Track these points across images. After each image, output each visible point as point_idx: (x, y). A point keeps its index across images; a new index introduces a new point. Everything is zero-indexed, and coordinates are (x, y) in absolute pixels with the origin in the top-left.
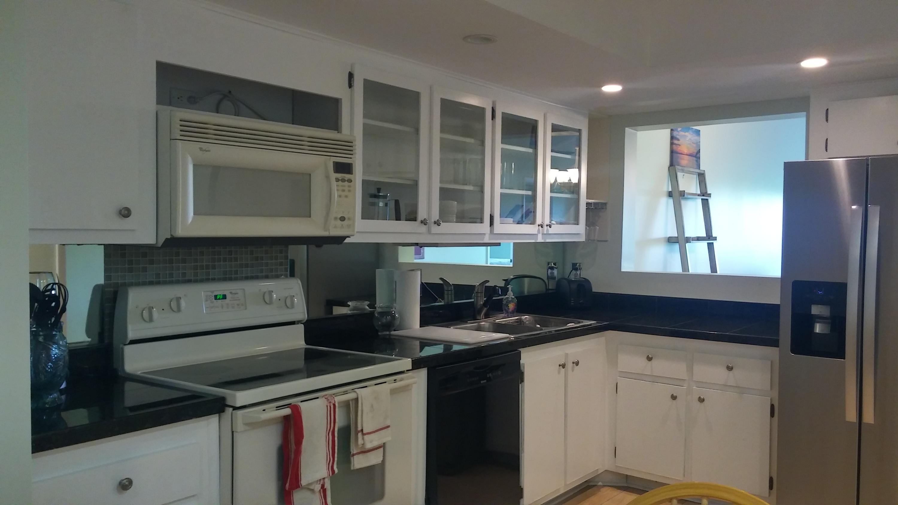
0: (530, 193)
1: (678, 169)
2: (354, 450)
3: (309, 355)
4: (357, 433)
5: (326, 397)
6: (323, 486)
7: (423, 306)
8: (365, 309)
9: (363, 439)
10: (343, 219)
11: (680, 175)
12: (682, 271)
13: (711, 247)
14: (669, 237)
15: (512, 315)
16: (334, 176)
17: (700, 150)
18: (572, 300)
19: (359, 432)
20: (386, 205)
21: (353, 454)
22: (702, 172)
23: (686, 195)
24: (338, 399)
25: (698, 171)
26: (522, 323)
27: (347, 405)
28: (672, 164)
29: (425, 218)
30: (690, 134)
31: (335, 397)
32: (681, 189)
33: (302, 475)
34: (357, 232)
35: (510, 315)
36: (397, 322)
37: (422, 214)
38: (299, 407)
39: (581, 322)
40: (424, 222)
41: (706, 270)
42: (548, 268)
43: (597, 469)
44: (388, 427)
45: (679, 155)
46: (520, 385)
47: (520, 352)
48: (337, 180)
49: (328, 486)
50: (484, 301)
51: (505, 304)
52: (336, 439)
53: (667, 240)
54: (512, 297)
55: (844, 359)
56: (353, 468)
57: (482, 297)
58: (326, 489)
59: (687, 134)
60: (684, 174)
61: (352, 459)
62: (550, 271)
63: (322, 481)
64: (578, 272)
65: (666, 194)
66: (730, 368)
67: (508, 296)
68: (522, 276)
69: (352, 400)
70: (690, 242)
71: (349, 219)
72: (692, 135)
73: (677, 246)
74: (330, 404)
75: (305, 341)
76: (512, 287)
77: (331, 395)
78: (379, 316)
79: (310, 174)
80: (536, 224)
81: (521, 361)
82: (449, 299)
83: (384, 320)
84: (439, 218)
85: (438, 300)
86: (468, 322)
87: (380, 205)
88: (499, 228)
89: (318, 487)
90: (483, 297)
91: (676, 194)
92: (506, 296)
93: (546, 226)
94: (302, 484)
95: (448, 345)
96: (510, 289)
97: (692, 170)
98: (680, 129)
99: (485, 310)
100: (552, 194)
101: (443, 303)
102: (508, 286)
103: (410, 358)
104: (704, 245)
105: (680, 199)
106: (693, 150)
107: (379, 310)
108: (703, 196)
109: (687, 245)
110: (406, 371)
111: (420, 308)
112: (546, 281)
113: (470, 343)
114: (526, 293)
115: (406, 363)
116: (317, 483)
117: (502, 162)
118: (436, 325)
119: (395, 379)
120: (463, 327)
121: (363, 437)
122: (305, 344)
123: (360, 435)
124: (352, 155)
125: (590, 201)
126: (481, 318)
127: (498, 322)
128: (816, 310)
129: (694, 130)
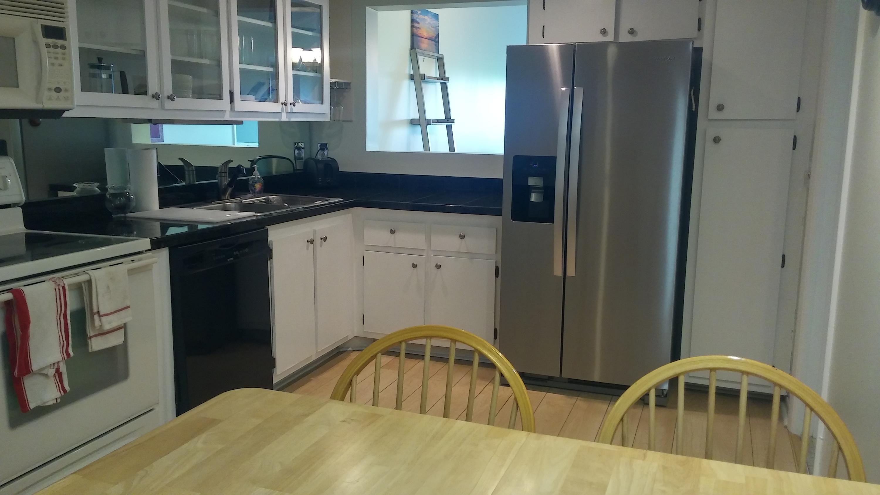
0: (271, 70)
1: (419, 52)
2: (91, 331)
3: (30, 240)
4: (92, 314)
5: (53, 280)
6: (58, 370)
7: (161, 187)
8: (95, 191)
9: (100, 321)
10: (58, 90)
11: (420, 58)
12: (423, 151)
13: (449, 129)
14: (412, 119)
15: (259, 195)
16: (43, 41)
17: (438, 34)
18: (320, 180)
19: (95, 314)
20: (110, 76)
21: (90, 336)
22: (441, 56)
23: (426, 78)
24: (67, 282)
25: (437, 55)
26: (270, 203)
27: (79, 287)
28: (413, 47)
29: (157, 92)
30: (429, 17)
31: (64, 280)
32: (422, 72)
33: (32, 360)
34: (77, 105)
35: (257, 195)
36: (133, 204)
37: (153, 87)
38: (22, 291)
39: (328, 200)
40: (156, 97)
41: (445, 149)
42: (295, 148)
43: (347, 336)
44: (128, 307)
45: (419, 38)
46: (269, 262)
47: (268, 229)
48: (48, 46)
49: (63, 369)
50: (229, 181)
51: (251, 184)
52: (69, 322)
53: (410, 123)
54: (258, 176)
55: (553, 223)
56: (91, 350)
57: (226, 176)
58: (61, 373)
59: (426, 17)
60: (424, 57)
61: (89, 341)
62: (297, 151)
63: (56, 365)
64: (325, 153)
65: (407, 77)
66: (462, 237)
67: (254, 176)
68: (270, 157)
69: (84, 282)
70: (431, 124)
71: (66, 90)
72: (431, 18)
73: (419, 128)
74: (59, 287)
75: (25, 226)
76: (258, 166)
77: (59, 278)
78: (111, 198)
79: (14, 38)
80: (279, 102)
81: (268, 238)
82: (191, 179)
83: (118, 202)
84: (173, 93)
85: (179, 181)
86: (213, 202)
87: (103, 77)
88: (240, 104)
89: (52, 372)
90: (228, 177)
91: (417, 77)
92: (252, 176)
93: (290, 104)
94: (33, 370)
95: (192, 225)
96: (256, 169)
97: (431, 54)
98: (420, 12)
99: (230, 190)
100: (295, 71)
101: (184, 184)
102: (254, 166)
103: (148, 238)
104: (443, 126)
105: (421, 82)
106: (432, 34)
107: (111, 191)
108: (442, 79)
109: (428, 127)
110: (144, 251)
111: (158, 189)
112: (294, 162)
113: (214, 222)
114: (274, 173)
115: (145, 243)
116: (51, 367)
117: (240, 35)
118: (177, 206)
119: (133, 260)
120: (207, 207)
121: (100, 319)
122: (26, 229)
123: (96, 317)
124: (64, 18)
125: (334, 80)
126: (227, 199)
127: (244, 202)
128: (532, 181)
129: (433, 14)
